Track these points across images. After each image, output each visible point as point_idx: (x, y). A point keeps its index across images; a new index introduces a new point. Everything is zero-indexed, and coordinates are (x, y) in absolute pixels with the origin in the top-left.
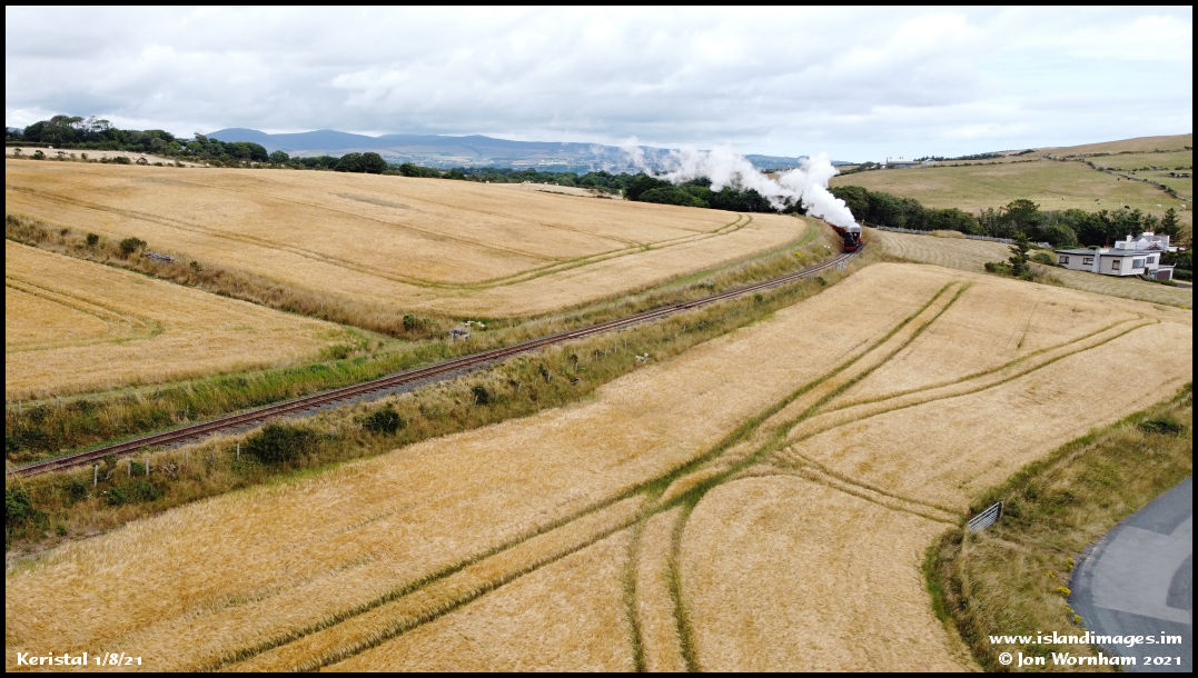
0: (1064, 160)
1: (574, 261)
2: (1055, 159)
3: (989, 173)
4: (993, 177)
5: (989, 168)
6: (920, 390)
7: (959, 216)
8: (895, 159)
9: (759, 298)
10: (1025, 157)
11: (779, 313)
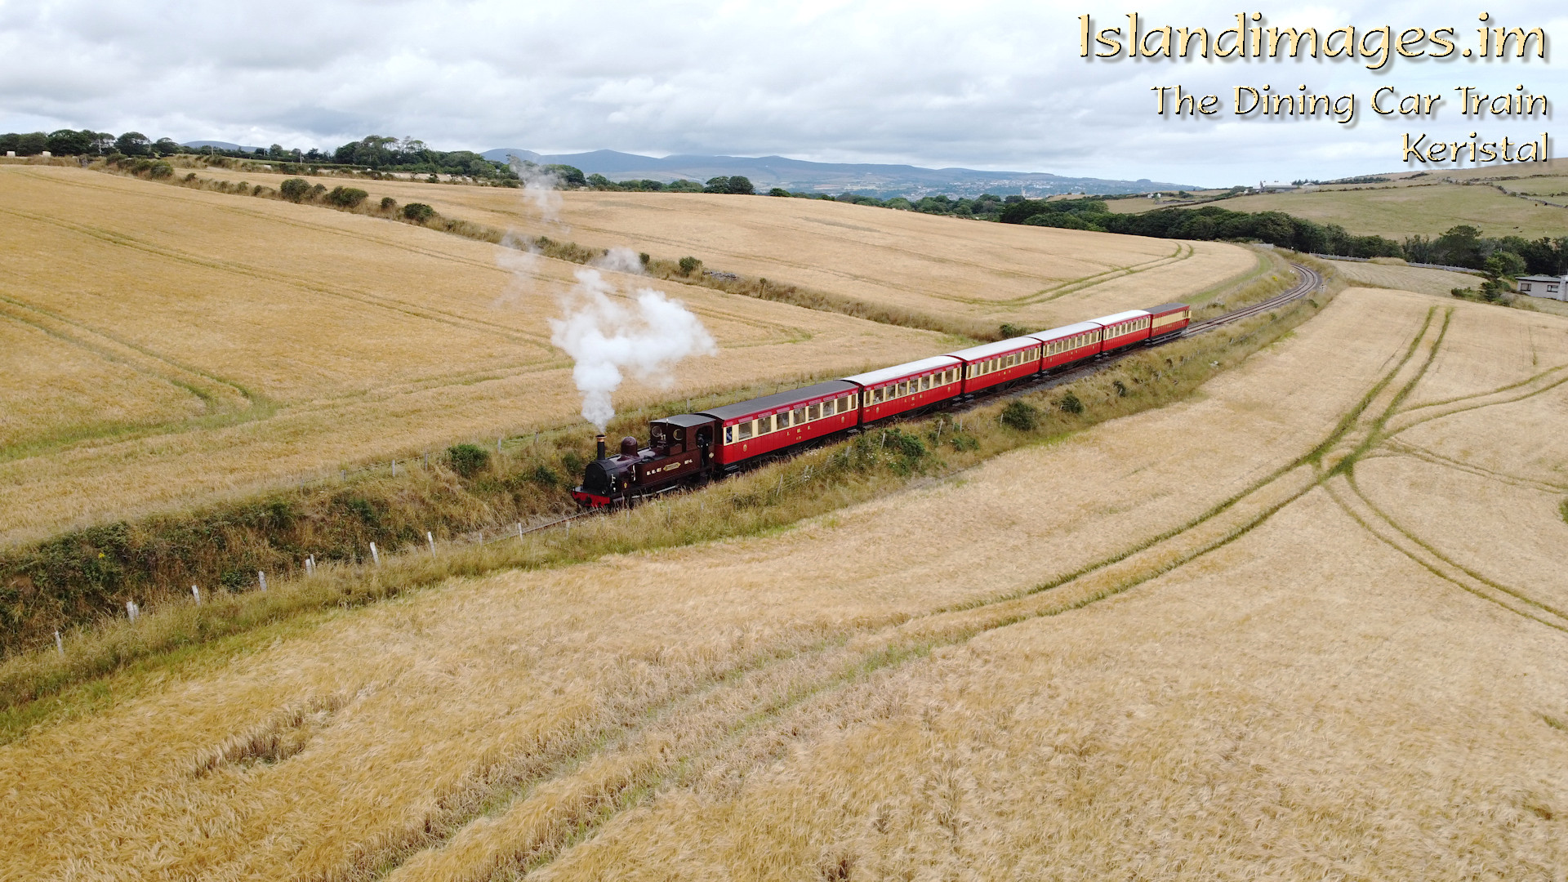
0: (1468, 184)
1: (1076, 282)
2: (1457, 183)
3: (1388, 199)
4: (1392, 203)
5: (1385, 192)
6: (1469, 397)
7: (1384, 244)
8: (1270, 183)
9: (1273, 317)
10: (1419, 181)
11: (1297, 330)
